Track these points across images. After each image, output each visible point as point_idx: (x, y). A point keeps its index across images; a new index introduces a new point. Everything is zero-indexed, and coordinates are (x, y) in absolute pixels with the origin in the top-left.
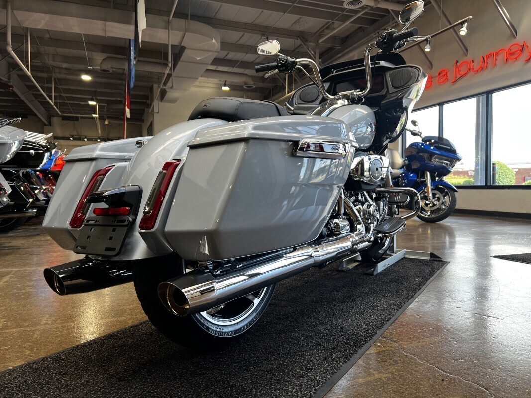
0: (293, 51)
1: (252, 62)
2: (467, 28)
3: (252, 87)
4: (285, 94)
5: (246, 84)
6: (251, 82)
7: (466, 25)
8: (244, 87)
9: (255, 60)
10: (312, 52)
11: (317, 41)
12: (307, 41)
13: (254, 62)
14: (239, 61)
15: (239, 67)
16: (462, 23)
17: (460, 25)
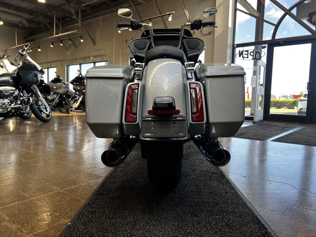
0: (58, 7)
1: (24, 8)
2: (172, 17)
3: (26, 26)
4: (53, 35)
5: (21, 23)
6: (25, 23)
7: (171, 16)
8: (20, 25)
9: (26, 7)
10: (73, 11)
11: (80, 5)
12: (69, 2)
13: (26, 8)
14: (15, 6)
15: (15, 10)
16: (169, 15)
17: (168, 15)
